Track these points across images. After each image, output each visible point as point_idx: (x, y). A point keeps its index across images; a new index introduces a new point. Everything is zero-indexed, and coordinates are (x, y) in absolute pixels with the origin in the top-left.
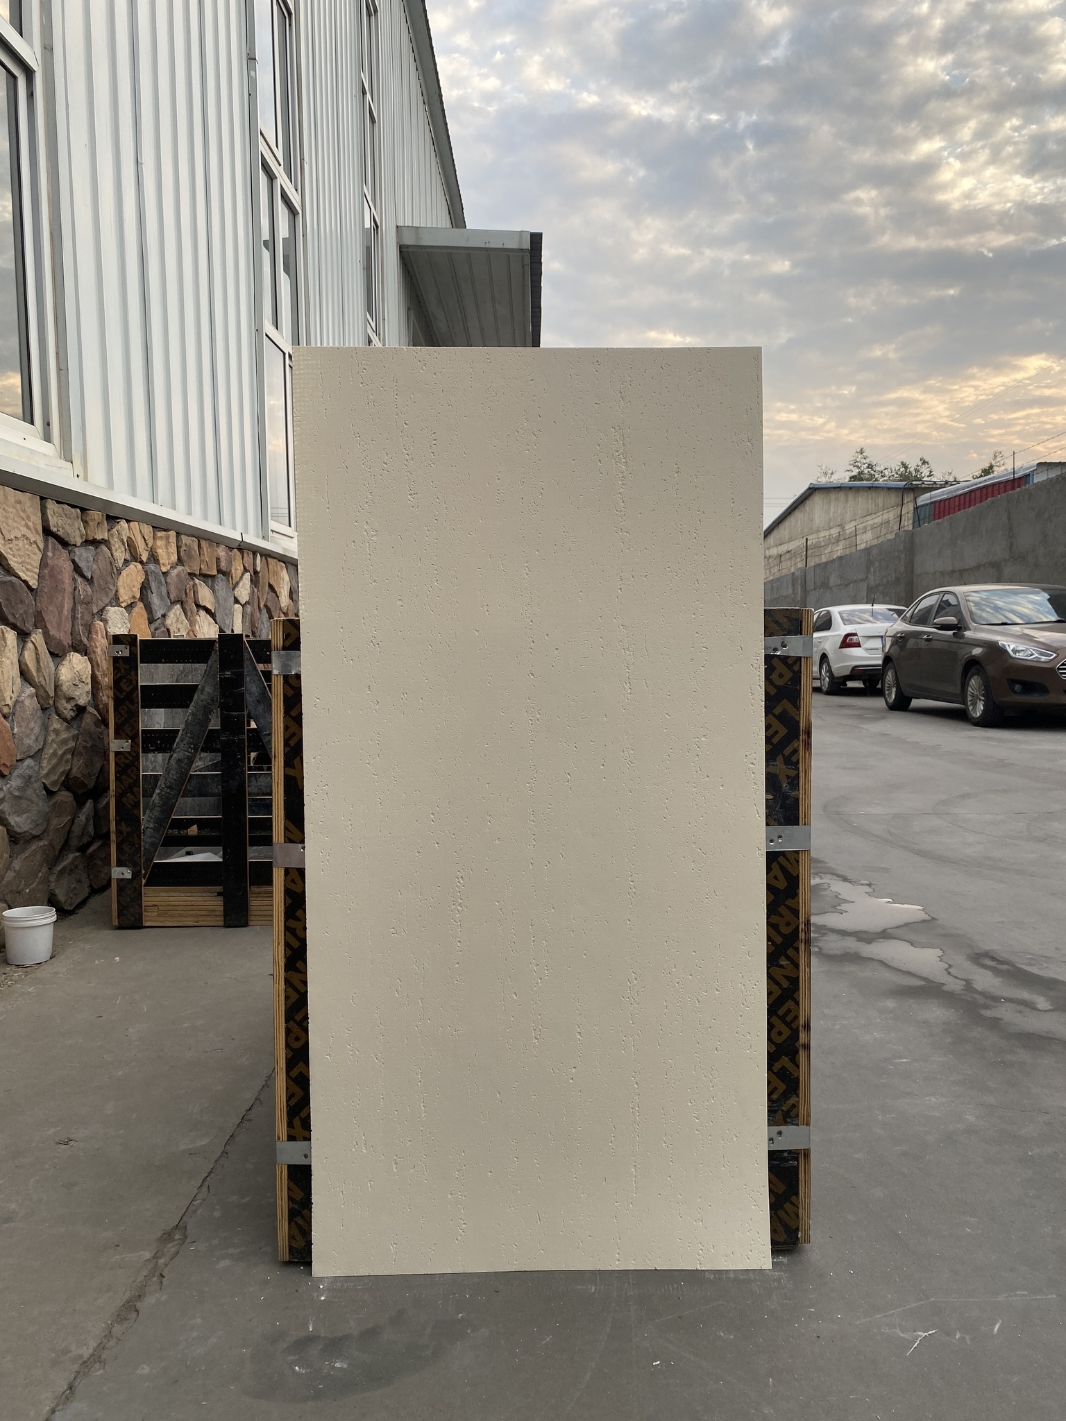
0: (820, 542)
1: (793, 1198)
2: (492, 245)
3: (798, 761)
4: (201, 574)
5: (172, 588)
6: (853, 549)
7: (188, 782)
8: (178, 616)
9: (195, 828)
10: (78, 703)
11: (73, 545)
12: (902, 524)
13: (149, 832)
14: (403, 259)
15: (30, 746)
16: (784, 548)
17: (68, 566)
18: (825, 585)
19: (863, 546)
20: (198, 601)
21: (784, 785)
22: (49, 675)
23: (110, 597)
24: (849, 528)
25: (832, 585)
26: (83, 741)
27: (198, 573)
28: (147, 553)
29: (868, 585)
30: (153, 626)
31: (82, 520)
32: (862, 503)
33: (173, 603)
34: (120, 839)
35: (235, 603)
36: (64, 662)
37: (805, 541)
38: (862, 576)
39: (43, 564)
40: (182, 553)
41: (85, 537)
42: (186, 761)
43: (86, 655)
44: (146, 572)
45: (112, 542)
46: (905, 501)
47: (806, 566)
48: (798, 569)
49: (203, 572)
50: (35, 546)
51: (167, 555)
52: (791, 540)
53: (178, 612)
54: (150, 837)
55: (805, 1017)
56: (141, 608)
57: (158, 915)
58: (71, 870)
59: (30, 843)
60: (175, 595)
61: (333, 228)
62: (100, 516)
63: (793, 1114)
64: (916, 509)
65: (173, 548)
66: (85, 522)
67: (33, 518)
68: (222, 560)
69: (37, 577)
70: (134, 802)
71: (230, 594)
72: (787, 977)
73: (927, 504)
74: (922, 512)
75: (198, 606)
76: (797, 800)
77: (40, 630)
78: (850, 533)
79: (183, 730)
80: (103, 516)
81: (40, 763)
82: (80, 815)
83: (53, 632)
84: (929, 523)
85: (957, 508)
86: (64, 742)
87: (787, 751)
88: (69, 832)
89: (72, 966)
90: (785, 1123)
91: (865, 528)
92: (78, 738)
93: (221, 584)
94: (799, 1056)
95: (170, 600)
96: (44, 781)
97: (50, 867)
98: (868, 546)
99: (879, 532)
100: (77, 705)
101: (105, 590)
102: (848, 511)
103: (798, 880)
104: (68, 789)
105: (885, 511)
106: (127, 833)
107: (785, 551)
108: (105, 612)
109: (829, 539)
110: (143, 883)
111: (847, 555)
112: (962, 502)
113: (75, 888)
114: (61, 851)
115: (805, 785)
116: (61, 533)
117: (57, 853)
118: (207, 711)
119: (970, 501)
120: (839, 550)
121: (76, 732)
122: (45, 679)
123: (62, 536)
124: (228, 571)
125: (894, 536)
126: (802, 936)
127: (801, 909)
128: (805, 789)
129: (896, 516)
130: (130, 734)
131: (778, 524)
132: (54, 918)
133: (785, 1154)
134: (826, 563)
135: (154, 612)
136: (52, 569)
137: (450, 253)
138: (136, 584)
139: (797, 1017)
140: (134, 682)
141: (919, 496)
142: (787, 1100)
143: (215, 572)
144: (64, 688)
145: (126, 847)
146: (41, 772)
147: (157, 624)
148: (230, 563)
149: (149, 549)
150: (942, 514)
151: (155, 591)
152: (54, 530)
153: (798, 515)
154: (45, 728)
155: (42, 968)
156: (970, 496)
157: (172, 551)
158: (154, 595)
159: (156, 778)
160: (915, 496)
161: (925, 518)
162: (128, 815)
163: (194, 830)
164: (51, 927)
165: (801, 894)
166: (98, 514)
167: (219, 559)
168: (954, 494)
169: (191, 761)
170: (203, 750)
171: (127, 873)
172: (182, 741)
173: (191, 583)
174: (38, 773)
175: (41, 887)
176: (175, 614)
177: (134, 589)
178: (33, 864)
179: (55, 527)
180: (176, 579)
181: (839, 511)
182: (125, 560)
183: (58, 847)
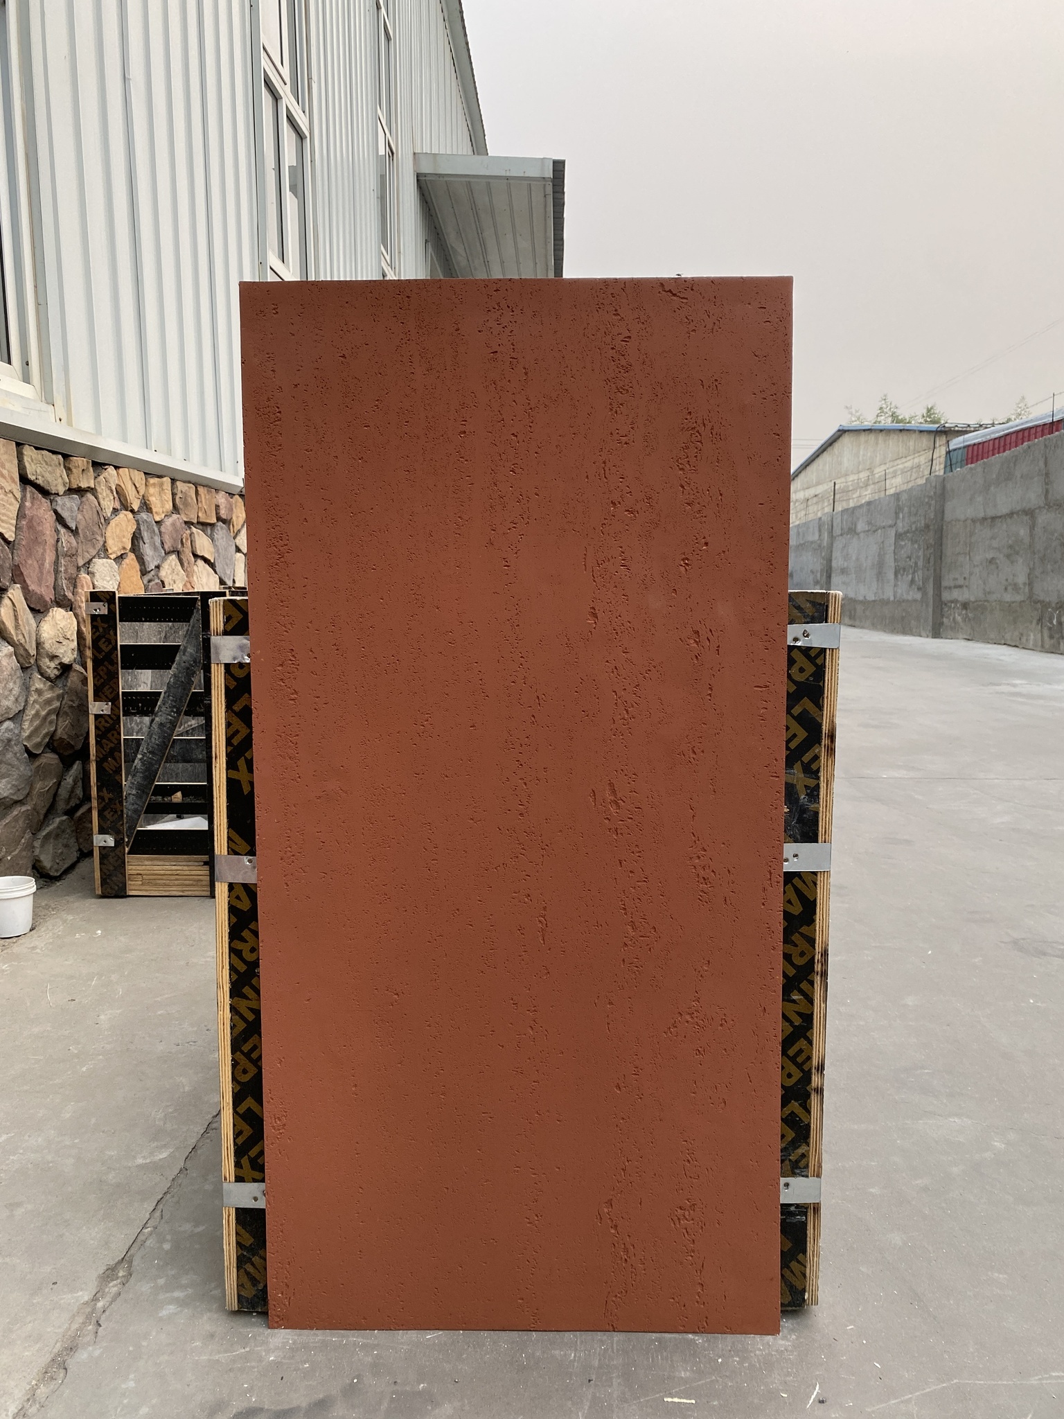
0: (848, 486)
1: (800, 1257)
2: (514, 174)
3: (819, 768)
4: (198, 523)
5: (167, 538)
6: (882, 494)
7: (172, 747)
8: (173, 567)
9: (179, 794)
10: (63, 661)
11: (55, 494)
12: (933, 468)
13: (131, 798)
14: (420, 188)
15: (8, 708)
16: (811, 492)
17: (50, 517)
18: (852, 531)
19: (892, 491)
20: (196, 551)
21: (803, 797)
22: (30, 633)
23: (97, 549)
24: (879, 471)
25: (859, 531)
26: (70, 701)
27: (195, 521)
28: (139, 501)
29: (896, 531)
30: (146, 578)
31: (65, 467)
32: (894, 445)
33: (168, 553)
34: (102, 805)
35: (236, 552)
36: (46, 619)
37: (833, 485)
38: (890, 522)
39: (21, 515)
40: (178, 500)
41: (68, 486)
42: (168, 725)
43: (71, 610)
44: (137, 521)
45: (99, 490)
46: (937, 445)
47: (833, 511)
48: (824, 514)
49: (201, 520)
50: (11, 495)
51: (161, 502)
52: (818, 484)
53: (174, 563)
54: (133, 804)
55: (819, 1057)
56: (133, 559)
57: (142, 885)
58: (57, 834)
59: (11, 808)
60: (170, 545)
61: (344, 156)
62: (85, 462)
63: (802, 1164)
64: (948, 452)
65: (168, 496)
66: (68, 470)
67: (7, 465)
68: (221, 507)
69: (14, 529)
70: (116, 767)
71: (231, 543)
72: (799, 1014)
73: (960, 448)
74: (954, 455)
75: (196, 556)
76: (816, 814)
77: (18, 586)
78: (880, 476)
79: (165, 693)
80: (88, 462)
81: (21, 725)
82: (67, 778)
83: (32, 587)
84: (961, 468)
85: (991, 453)
86: (48, 702)
87: (807, 758)
88: (55, 795)
89: (51, 941)
90: (794, 1174)
91: (895, 472)
92: (63, 698)
93: (220, 532)
94: (811, 1101)
95: (165, 550)
96: (25, 743)
97: (34, 832)
98: (898, 491)
99: (909, 477)
100: (61, 664)
101: (92, 541)
102: (878, 455)
103: (815, 905)
104: (54, 751)
105: (916, 455)
106: (109, 799)
107: (812, 496)
108: (92, 564)
109: (858, 483)
110: (126, 852)
111: (875, 500)
112: (997, 446)
113: (62, 853)
114: (46, 816)
115: (827, 796)
116: (40, 482)
117: (42, 817)
118: (189, 672)
119: (1005, 445)
120: (867, 495)
121: (61, 691)
122: (24, 637)
123: (42, 484)
124: (229, 518)
125: (924, 482)
126: (818, 967)
127: (817, 938)
128: (827, 802)
129: (927, 461)
130: (111, 696)
131: (806, 467)
132: (34, 889)
133: (792, 1209)
134: (854, 508)
135: (147, 563)
136: (31, 520)
137: (469, 182)
138: (126, 534)
139: (809, 1058)
140: (113, 642)
141: (952, 440)
142: (797, 1148)
143: (214, 520)
144: (47, 646)
145: (107, 814)
146: (23, 734)
147: (150, 576)
148: (231, 510)
149: (141, 497)
150: (975, 459)
151: (148, 541)
152: (32, 478)
153: (826, 457)
154: (26, 688)
155: (21, 941)
156: (1005, 440)
157: (166, 498)
158: (146, 545)
159: (138, 741)
160: (948, 439)
161: (957, 462)
162: (110, 782)
163: (178, 797)
164: (31, 898)
165: (818, 920)
166: (83, 461)
167: (219, 506)
168: (988, 438)
169: (173, 725)
170: (187, 714)
171: (110, 841)
172: (164, 704)
173: (188, 532)
174: (19, 735)
175: (24, 853)
176: (170, 565)
177: (124, 540)
178: (14, 830)
179: (33, 475)
180: (170, 528)
181: (869, 454)
182: (114, 509)
183: (43, 812)
